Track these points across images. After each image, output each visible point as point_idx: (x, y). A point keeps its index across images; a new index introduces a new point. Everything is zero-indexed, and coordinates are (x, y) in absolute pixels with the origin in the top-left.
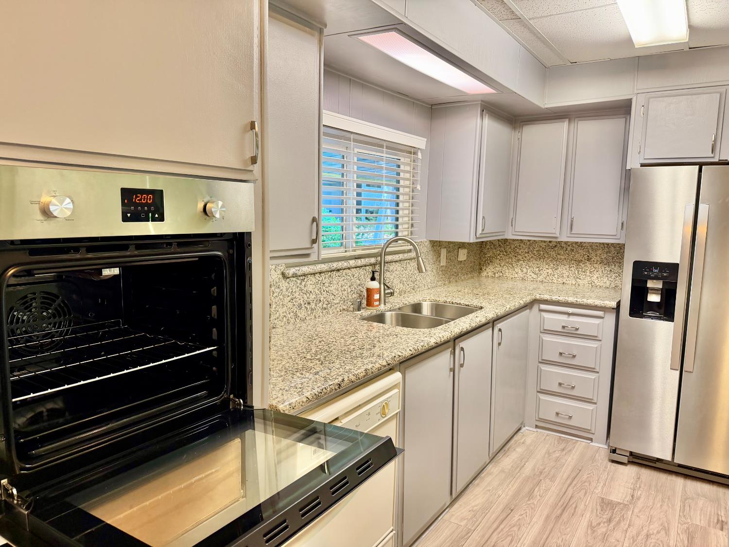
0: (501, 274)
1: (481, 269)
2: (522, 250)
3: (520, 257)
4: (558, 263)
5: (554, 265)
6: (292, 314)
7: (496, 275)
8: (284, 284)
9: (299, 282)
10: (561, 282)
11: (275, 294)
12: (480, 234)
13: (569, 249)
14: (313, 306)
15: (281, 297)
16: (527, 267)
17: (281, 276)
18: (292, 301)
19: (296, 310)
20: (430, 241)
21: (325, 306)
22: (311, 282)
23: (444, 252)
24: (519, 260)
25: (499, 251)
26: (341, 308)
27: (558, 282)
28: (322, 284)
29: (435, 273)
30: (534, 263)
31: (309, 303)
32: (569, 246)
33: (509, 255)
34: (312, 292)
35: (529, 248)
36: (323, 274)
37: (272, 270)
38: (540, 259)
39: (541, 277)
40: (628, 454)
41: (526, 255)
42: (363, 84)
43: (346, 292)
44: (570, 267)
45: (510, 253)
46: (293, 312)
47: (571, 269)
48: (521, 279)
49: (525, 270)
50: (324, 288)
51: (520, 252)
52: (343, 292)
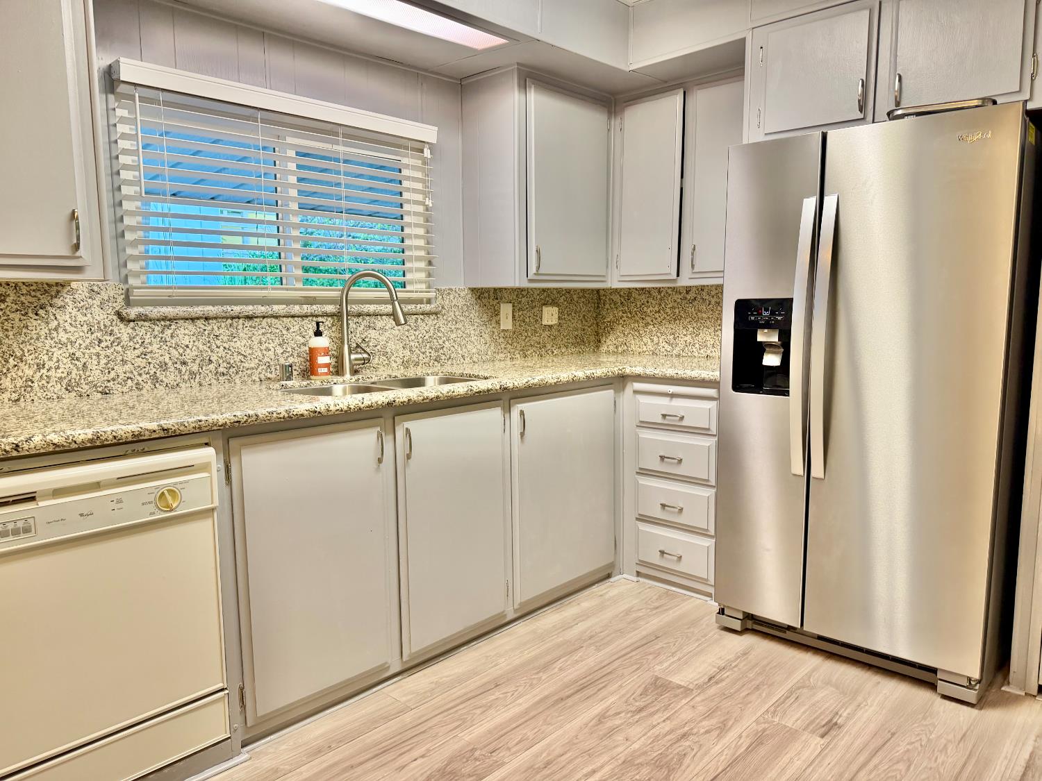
0: (626, 347)
1: (600, 341)
2: (651, 308)
3: (649, 319)
4: (699, 324)
5: (694, 328)
6: (144, 376)
7: (620, 349)
8: (124, 331)
9: (157, 328)
10: (705, 355)
11: (103, 345)
12: (535, 274)
13: (713, 303)
14: (195, 368)
15: (119, 349)
16: (659, 335)
17: (115, 318)
18: (143, 356)
19: (155, 370)
20: (473, 290)
21: (221, 370)
22: (187, 332)
23: (506, 310)
24: (647, 324)
25: (621, 313)
26: (262, 377)
27: (700, 355)
28: (212, 336)
29: (488, 339)
30: (667, 328)
31: (184, 363)
32: (713, 297)
33: (634, 316)
34: (190, 347)
35: (660, 305)
36: (215, 321)
37: (95, 306)
38: (675, 320)
39: (678, 349)
40: (741, 617)
41: (657, 315)
42: (293, 41)
43: (271, 353)
44: (715, 331)
45: (636, 314)
46: (148, 373)
47: (716, 333)
48: (651, 353)
49: (655, 339)
50: (218, 343)
51: (649, 311)
52: (265, 352)
